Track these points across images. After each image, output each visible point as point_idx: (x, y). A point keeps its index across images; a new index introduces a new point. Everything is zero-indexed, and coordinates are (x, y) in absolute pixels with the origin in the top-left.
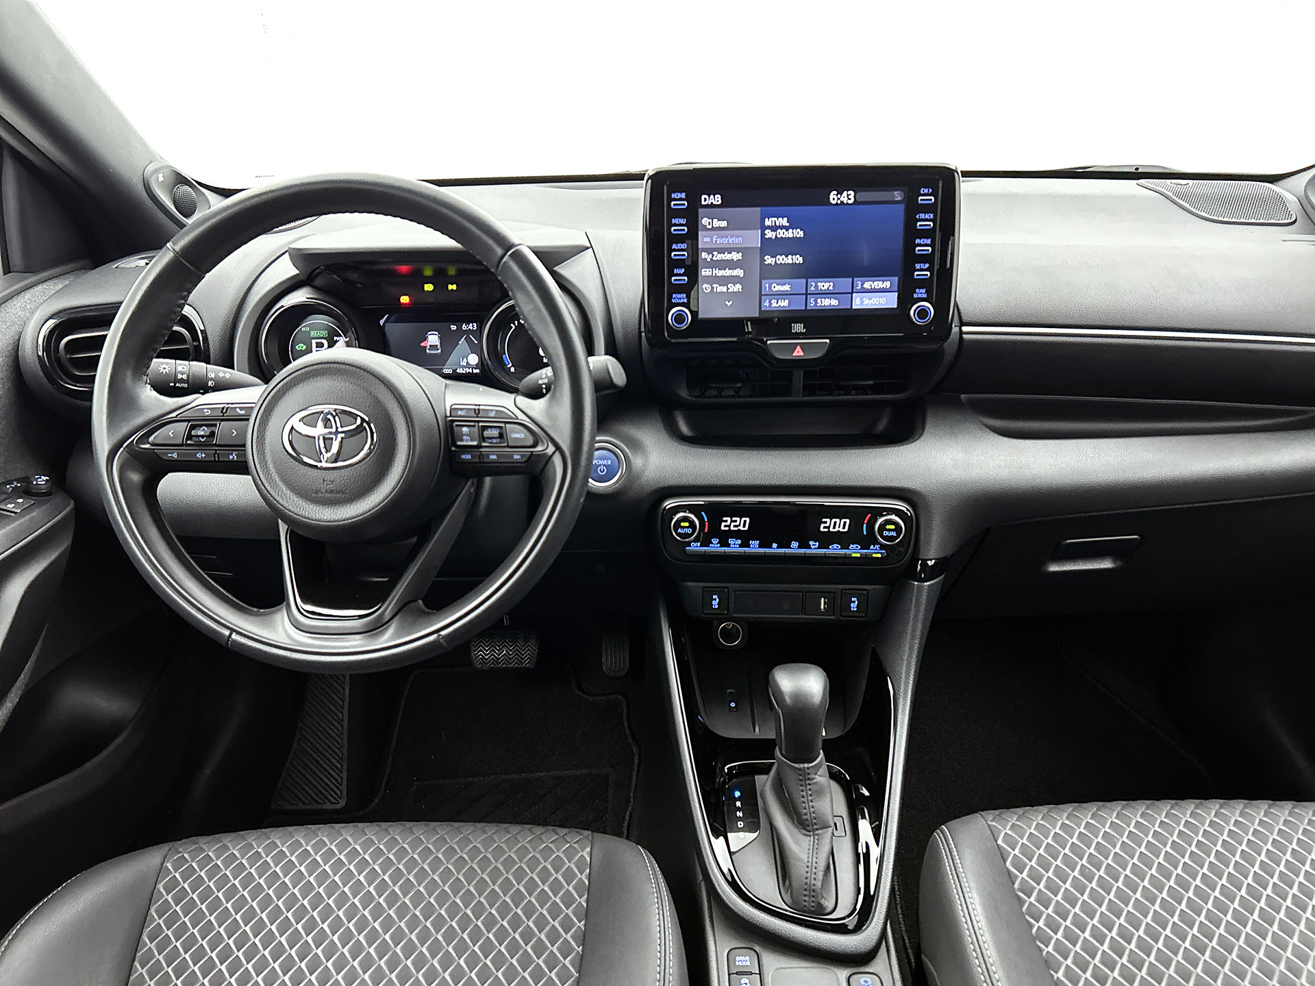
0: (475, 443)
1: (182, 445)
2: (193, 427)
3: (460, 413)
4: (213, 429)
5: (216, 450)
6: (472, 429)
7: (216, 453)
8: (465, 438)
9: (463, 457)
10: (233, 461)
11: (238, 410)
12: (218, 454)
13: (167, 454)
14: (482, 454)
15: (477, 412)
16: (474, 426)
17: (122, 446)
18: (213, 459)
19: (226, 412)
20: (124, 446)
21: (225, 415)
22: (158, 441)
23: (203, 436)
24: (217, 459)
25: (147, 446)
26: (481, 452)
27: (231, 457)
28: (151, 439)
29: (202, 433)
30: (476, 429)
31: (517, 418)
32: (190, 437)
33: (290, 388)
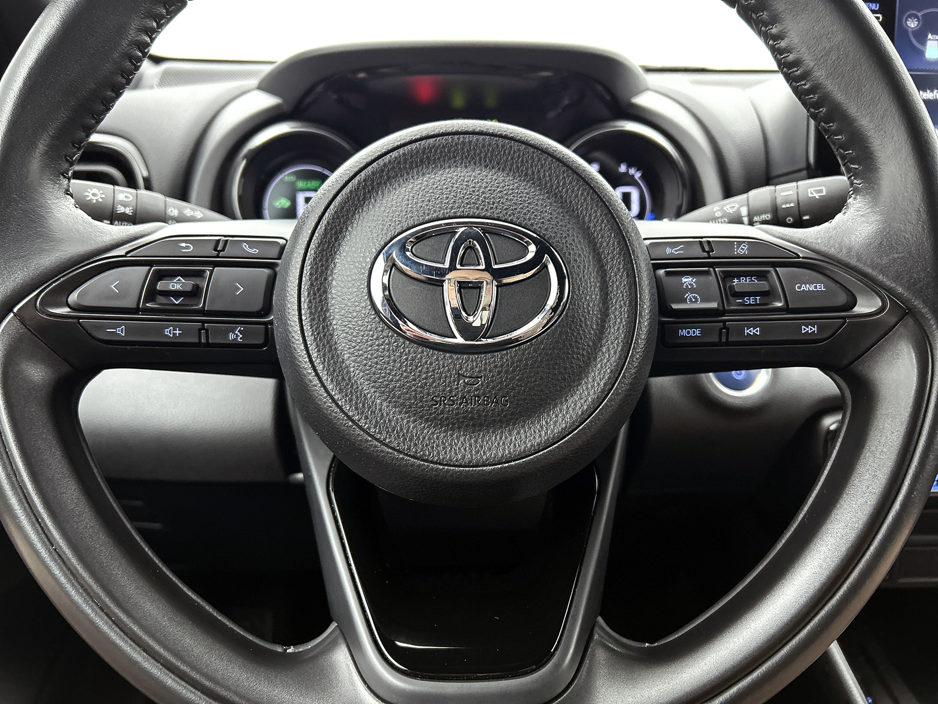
0: (714, 305)
1: (136, 311)
2: (160, 276)
3: (669, 251)
4: (197, 281)
5: (203, 322)
6: (702, 279)
7: (203, 328)
8: (689, 296)
9: (684, 333)
10: (235, 345)
11: (245, 247)
12: (207, 330)
13: (102, 328)
14: (725, 327)
15: (707, 248)
16: (707, 273)
17: (11, 310)
18: (196, 340)
19: (223, 250)
20: (15, 310)
21: (221, 254)
22: (88, 302)
23: (176, 294)
24: (203, 341)
25: (64, 311)
26: (724, 322)
27: (231, 336)
28: (73, 297)
29: (178, 287)
30: (712, 278)
31: (799, 257)
32: (152, 294)
33: (379, 184)
